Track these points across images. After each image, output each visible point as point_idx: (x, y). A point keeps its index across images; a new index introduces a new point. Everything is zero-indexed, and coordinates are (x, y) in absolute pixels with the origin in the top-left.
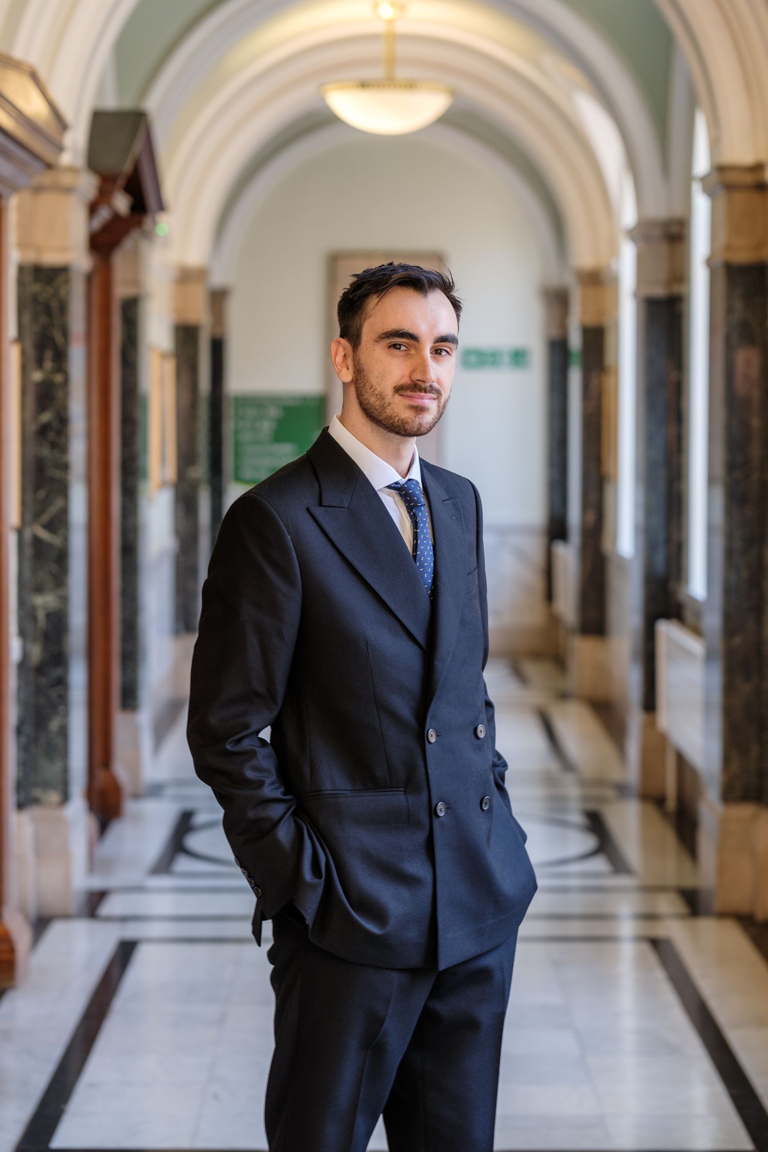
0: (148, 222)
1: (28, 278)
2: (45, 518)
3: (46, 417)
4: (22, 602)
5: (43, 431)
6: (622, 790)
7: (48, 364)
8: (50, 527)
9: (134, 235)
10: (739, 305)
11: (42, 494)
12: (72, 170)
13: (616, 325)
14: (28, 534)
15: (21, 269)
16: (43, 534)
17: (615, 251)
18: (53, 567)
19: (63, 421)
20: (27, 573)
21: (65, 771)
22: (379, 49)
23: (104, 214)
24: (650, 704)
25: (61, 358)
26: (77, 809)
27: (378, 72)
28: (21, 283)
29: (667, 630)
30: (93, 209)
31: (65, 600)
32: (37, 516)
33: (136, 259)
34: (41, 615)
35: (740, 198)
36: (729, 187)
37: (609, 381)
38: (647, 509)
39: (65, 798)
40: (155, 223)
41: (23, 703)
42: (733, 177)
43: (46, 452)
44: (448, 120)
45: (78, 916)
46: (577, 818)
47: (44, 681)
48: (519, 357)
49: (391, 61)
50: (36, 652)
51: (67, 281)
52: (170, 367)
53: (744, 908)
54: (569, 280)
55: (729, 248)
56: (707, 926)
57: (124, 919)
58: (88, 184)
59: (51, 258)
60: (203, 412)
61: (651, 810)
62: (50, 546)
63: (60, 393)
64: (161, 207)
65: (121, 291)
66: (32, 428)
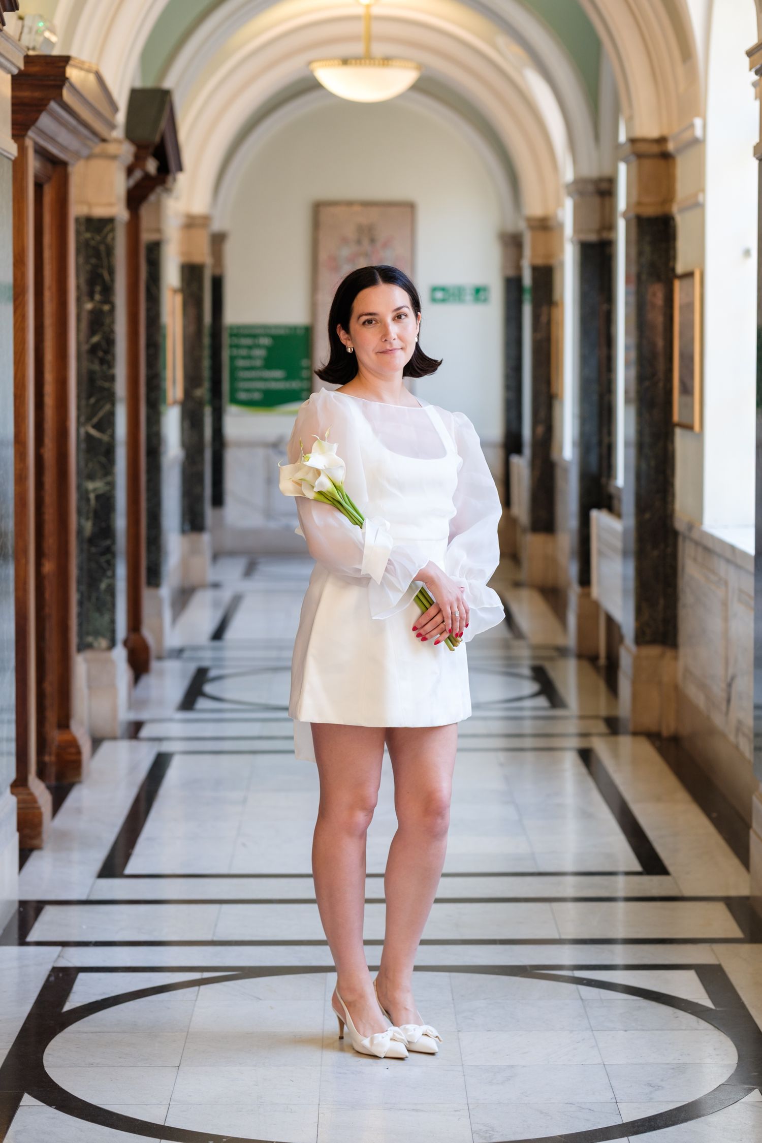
0: (170, 178)
1: (83, 228)
2: (95, 420)
3: (96, 339)
4: (79, 487)
5: (93, 350)
6: (562, 652)
7: (97, 297)
8: (98, 427)
9: (159, 190)
10: (647, 249)
11: (92, 400)
12: (117, 141)
13: (562, 264)
14: (82, 431)
15: (77, 220)
16: (93, 432)
17: (560, 204)
18: (103, 459)
19: (110, 342)
20: (82, 463)
21: (113, 621)
22: (359, 28)
23: (138, 175)
24: (585, 579)
25: (108, 291)
26: (120, 654)
27: (358, 48)
28: (78, 233)
29: (599, 517)
30: (130, 171)
31: (112, 485)
32: (89, 419)
33: (158, 209)
34: (92, 496)
35: (648, 164)
36: (640, 156)
37: (555, 312)
38: (583, 419)
39: (112, 644)
40: (175, 180)
41: (80, 568)
42: (643, 148)
43: (96, 367)
44: (417, 87)
45: (122, 738)
46: (527, 672)
47: (93, 550)
48: (479, 293)
49: (369, 38)
50: (88, 526)
51: (113, 230)
52: (178, 299)
53: (654, 728)
54: (522, 226)
55: (639, 204)
56: (626, 742)
57: (159, 739)
58: (126, 151)
59: (100, 212)
60: (207, 341)
61: (586, 665)
62: (100, 441)
63: (107, 321)
64: (180, 168)
65: (146, 237)
66: (85, 347)
